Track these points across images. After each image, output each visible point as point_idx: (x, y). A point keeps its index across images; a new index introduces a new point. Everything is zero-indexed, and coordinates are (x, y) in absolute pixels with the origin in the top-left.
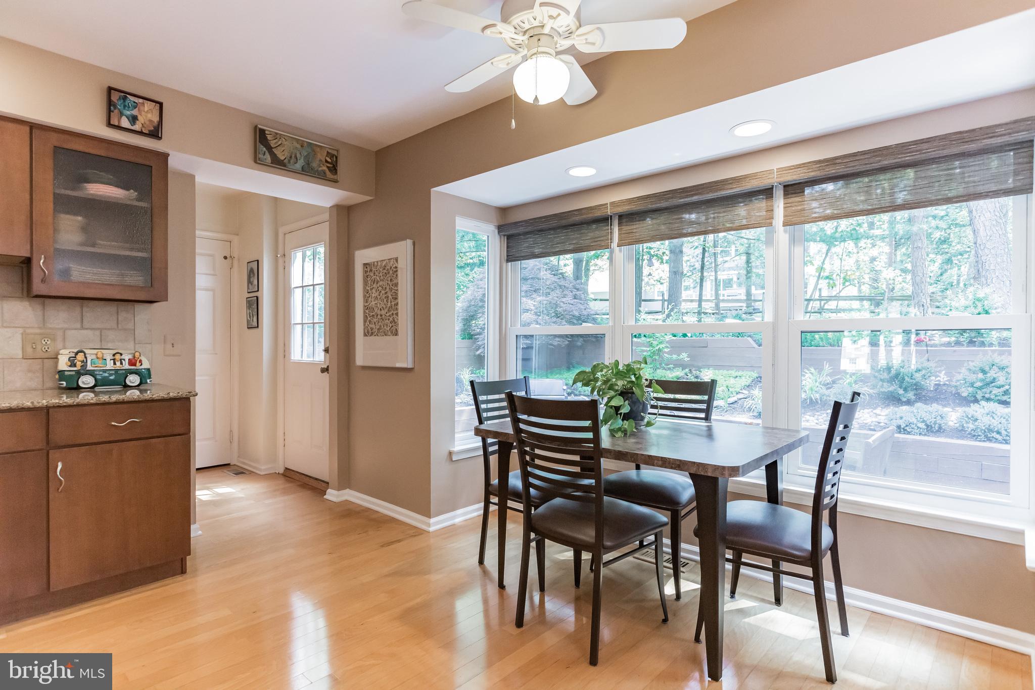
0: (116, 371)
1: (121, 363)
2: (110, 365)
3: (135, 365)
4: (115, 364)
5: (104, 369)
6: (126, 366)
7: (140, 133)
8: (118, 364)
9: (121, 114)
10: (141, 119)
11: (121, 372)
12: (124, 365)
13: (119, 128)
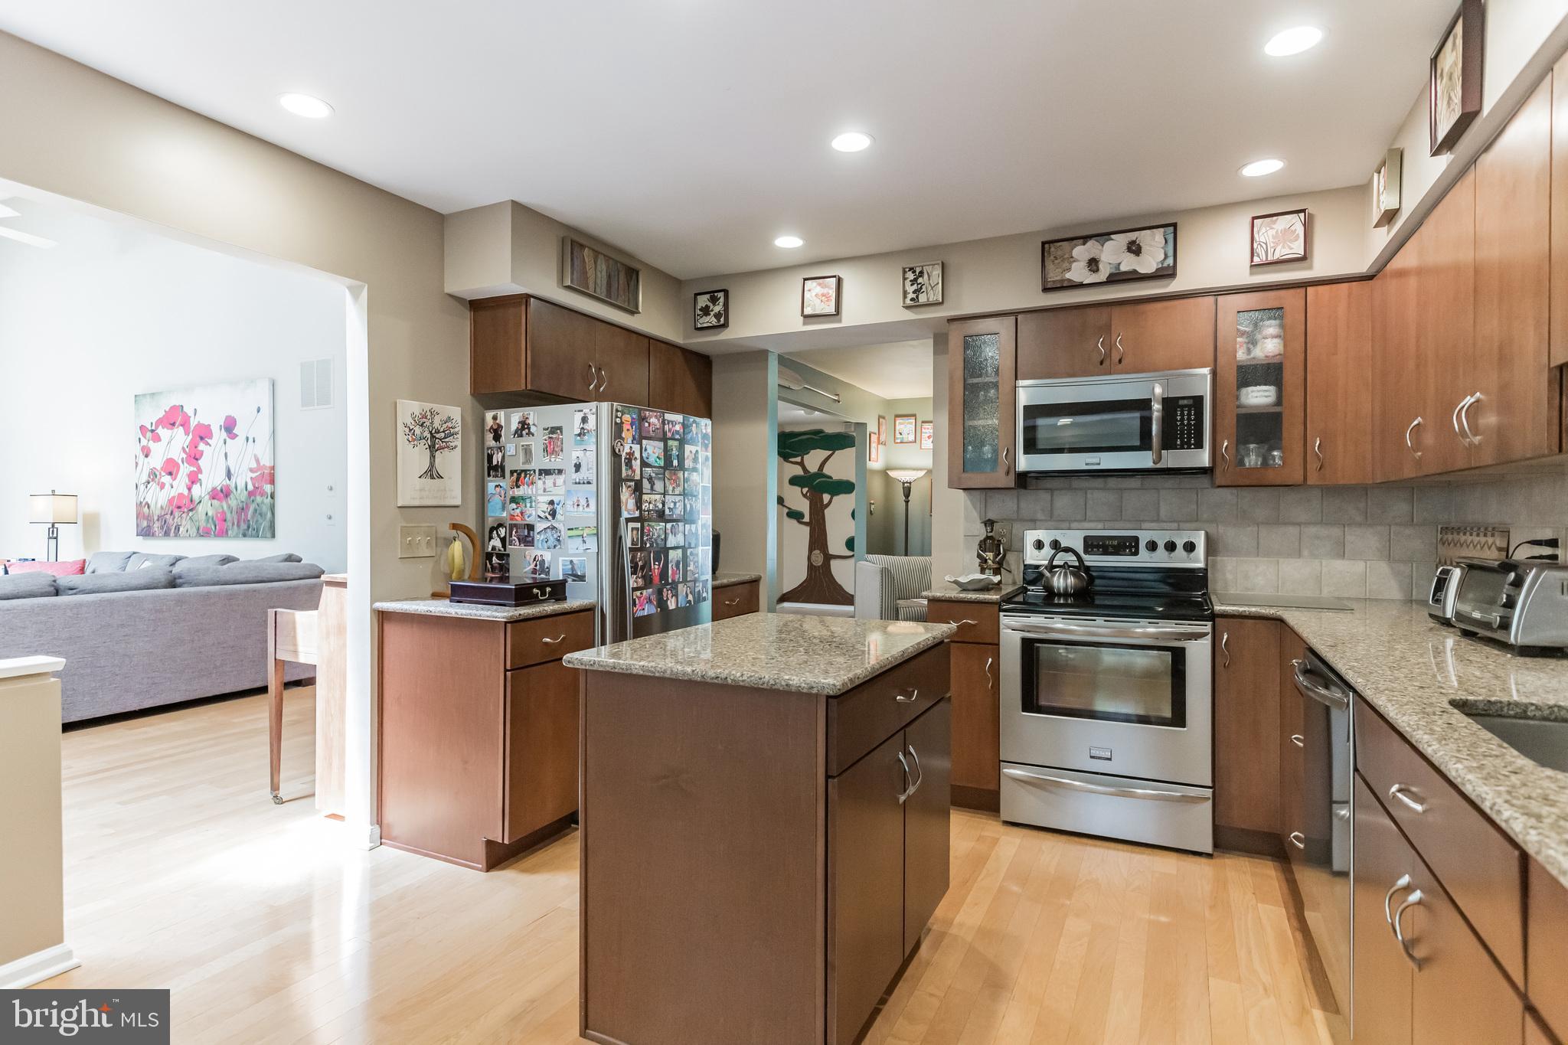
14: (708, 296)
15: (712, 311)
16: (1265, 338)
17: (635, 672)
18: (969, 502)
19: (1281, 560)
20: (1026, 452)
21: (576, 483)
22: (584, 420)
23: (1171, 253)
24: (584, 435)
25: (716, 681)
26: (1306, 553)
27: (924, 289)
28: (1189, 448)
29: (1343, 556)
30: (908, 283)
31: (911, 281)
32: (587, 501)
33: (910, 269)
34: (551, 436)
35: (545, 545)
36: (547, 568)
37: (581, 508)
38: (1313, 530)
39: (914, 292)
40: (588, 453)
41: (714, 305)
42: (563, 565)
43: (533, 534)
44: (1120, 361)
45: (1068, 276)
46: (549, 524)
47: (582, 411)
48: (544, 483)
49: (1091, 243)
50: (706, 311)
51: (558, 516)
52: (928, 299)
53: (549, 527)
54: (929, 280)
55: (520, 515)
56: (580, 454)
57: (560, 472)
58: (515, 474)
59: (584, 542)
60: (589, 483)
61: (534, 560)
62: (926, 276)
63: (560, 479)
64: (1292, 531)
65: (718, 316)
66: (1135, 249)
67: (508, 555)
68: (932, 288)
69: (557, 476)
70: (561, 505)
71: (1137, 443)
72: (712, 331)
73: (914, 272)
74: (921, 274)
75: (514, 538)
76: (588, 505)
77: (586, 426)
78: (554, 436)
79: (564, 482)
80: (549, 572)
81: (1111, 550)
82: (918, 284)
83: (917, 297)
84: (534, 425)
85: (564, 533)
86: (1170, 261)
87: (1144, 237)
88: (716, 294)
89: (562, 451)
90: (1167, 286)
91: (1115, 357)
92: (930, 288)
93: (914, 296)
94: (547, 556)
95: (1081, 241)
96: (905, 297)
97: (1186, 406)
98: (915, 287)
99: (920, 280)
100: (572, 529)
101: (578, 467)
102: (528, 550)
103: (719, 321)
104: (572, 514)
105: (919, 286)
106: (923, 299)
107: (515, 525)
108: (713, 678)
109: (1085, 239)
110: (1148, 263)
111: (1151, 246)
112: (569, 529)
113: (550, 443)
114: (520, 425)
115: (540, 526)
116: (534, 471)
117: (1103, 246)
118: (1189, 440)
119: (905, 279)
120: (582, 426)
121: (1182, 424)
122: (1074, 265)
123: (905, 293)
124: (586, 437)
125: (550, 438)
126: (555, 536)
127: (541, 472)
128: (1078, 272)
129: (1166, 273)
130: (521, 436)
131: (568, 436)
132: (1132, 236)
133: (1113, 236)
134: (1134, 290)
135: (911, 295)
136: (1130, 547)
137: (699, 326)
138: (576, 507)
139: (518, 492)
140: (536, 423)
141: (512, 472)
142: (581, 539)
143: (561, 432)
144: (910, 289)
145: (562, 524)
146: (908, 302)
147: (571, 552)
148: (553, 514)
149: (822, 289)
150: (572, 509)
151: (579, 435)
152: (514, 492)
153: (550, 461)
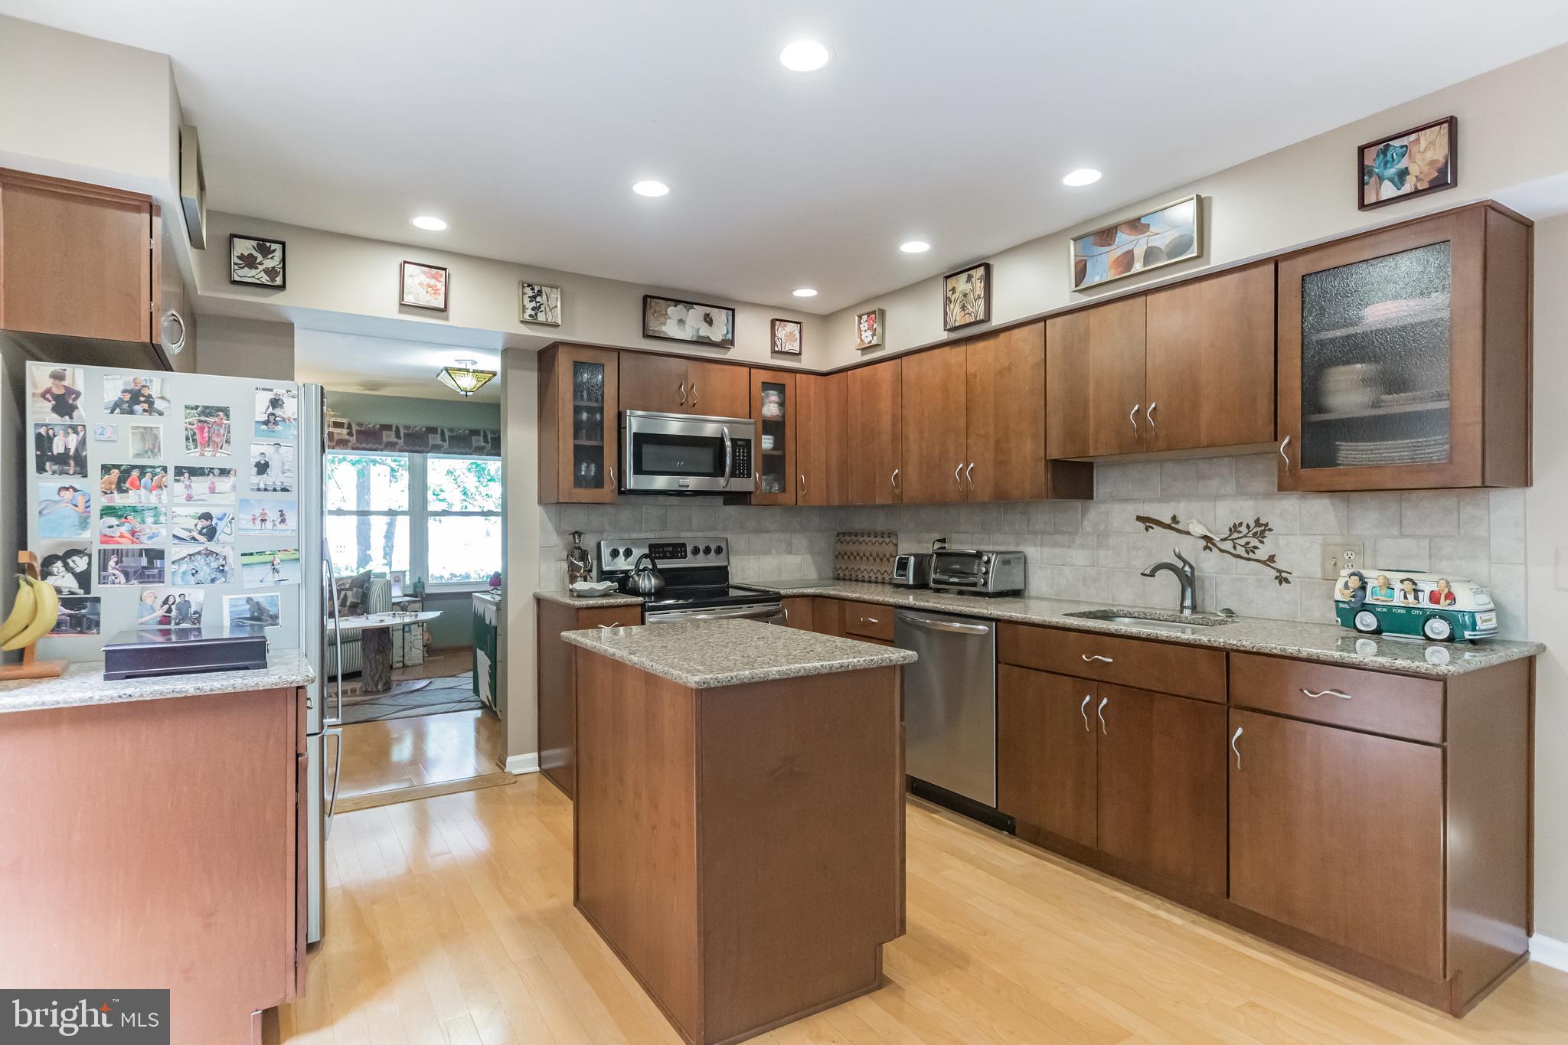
0: (1409, 609)
1: (1416, 598)
2: (1398, 600)
3: (1438, 602)
4: (1406, 597)
5: (1389, 604)
6: (1425, 603)
7: (1416, 193)
8: (1411, 597)
9: (1381, 179)
10: (1414, 170)
11: (1416, 612)
12: (1421, 600)
13: (1380, 204)
14: (254, 243)
15: (261, 263)
16: (770, 402)
17: (771, 677)
18: (545, 515)
19: (760, 556)
20: (635, 473)
21: (259, 490)
22: (276, 403)
23: (730, 331)
24: (276, 423)
25: (840, 670)
26: (774, 551)
27: (542, 308)
28: (744, 477)
29: (790, 552)
30: (526, 300)
31: (529, 297)
32: (282, 515)
33: (529, 286)
34: (203, 418)
35: (192, 580)
36: (195, 613)
37: (269, 525)
38: (777, 536)
39: (533, 309)
40: (282, 450)
41: (265, 256)
42: (231, 606)
43: (162, 565)
44: (694, 405)
45: (664, 329)
46: (200, 548)
47: (271, 390)
48: (188, 487)
49: (680, 307)
50: (250, 262)
51: (220, 536)
52: (547, 319)
53: (199, 553)
54: (548, 300)
55: (128, 535)
56: (269, 451)
57: (224, 472)
58: (116, 471)
59: (275, 570)
60: (284, 490)
61: (165, 602)
62: (544, 296)
63: (224, 484)
64: (766, 535)
65: (271, 273)
66: (708, 320)
67: (97, 600)
68: (551, 310)
69: (217, 479)
70: (226, 520)
71: (711, 470)
72: (259, 290)
73: (533, 289)
74: (540, 293)
75: (110, 571)
76: (283, 521)
77: (278, 412)
78: (211, 419)
79: (234, 487)
80: (198, 620)
81: (668, 554)
82: (537, 302)
83: (536, 314)
84: (162, 398)
85: (233, 560)
86: (730, 336)
87: (714, 313)
88: (268, 244)
89: (228, 442)
90: (725, 354)
91: (691, 402)
92: (548, 309)
93: (533, 313)
94: (196, 596)
95: (673, 303)
96: (524, 312)
97: (741, 446)
98: (533, 304)
99: (539, 299)
100: (251, 554)
101: (262, 468)
102: (148, 588)
103: (273, 280)
104: (251, 533)
105: (538, 304)
106: (541, 317)
107: (118, 553)
108: (838, 668)
109: (677, 302)
110: (717, 334)
111: (719, 321)
112: (242, 555)
113: (202, 429)
114: (127, 397)
115: (174, 552)
116: (165, 469)
117: (688, 311)
118: (743, 471)
119: (524, 294)
120: (270, 410)
121: (739, 459)
122: (668, 321)
123: (524, 308)
124: (279, 427)
125: (200, 421)
126: (214, 565)
127: (179, 471)
128: (671, 329)
129: (727, 343)
130: (131, 412)
131: (240, 425)
132: (708, 310)
133: (694, 306)
134: (704, 351)
135: (529, 312)
136: (681, 552)
137: (237, 278)
138: (258, 522)
139: (119, 500)
140: (168, 396)
141: (106, 469)
142: (269, 566)
143: (227, 416)
144: (530, 305)
145: (228, 548)
146: (527, 317)
147: (247, 586)
148: (211, 533)
149: (428, 280)
150: (250, 525)
151: (266, 423)
152: (112, 499)
153: (202, 455)
